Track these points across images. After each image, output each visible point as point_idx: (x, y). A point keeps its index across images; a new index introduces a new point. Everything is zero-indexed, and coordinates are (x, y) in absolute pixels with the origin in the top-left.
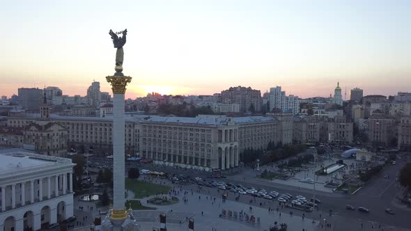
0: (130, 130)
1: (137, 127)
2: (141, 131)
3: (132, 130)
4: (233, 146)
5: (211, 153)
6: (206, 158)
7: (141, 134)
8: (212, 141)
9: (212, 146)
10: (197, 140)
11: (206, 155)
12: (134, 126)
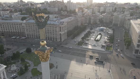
0: (20, 26)
1: (23, 25)
2: (25, 26)
3: (21, 26)
4: (65, 32)
5: (57, 36)
6: (55, 37)
7: (25, 28)
8: (57, 31)
9: (57, 33)
10: (51, 31)
11: (55, 36)
12: (21, 24)
